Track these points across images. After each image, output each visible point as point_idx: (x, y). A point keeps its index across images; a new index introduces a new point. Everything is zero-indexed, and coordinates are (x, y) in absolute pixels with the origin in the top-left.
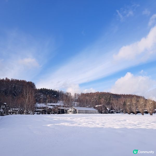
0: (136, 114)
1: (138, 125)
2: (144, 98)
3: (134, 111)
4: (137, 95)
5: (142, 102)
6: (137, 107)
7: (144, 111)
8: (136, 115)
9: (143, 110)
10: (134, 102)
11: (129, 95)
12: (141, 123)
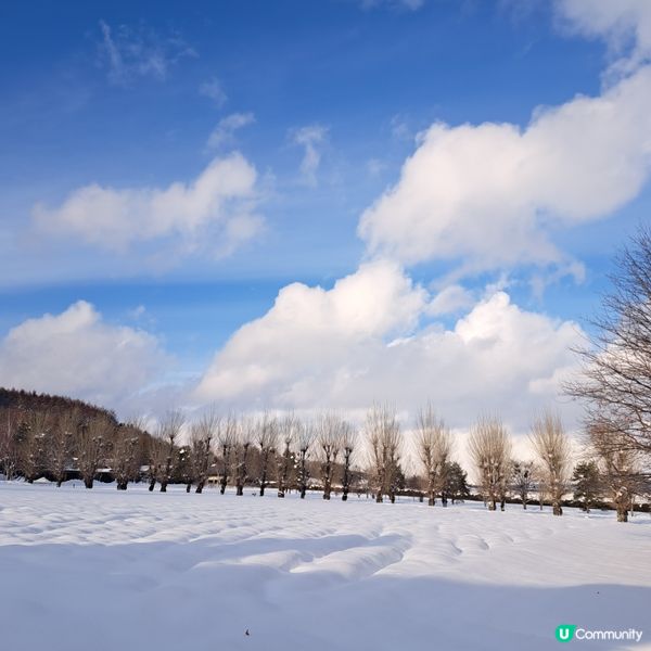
0: (63, 480)
1: (50, 528)
2: (111, 418)
3: (56, 470)
4: (86, 403)
5: (98, 433)
6: (73, 454)
7: (99, 470)
8: (59, 485)
9: (96, 467)
10: (66, 430)
11: (56, 398)
12: (65, 521)
